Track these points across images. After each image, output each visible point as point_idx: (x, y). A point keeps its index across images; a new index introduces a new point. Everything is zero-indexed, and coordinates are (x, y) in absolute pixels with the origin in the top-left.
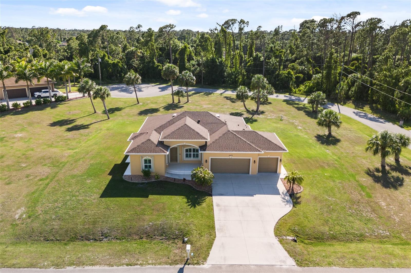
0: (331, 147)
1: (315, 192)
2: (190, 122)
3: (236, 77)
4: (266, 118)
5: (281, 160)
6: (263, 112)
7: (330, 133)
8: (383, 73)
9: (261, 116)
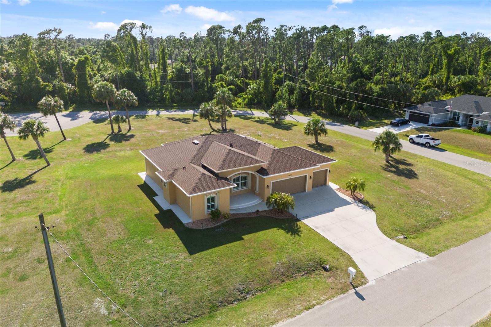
5: (330, 171)
7: (317, 142)
8: (324, 79)
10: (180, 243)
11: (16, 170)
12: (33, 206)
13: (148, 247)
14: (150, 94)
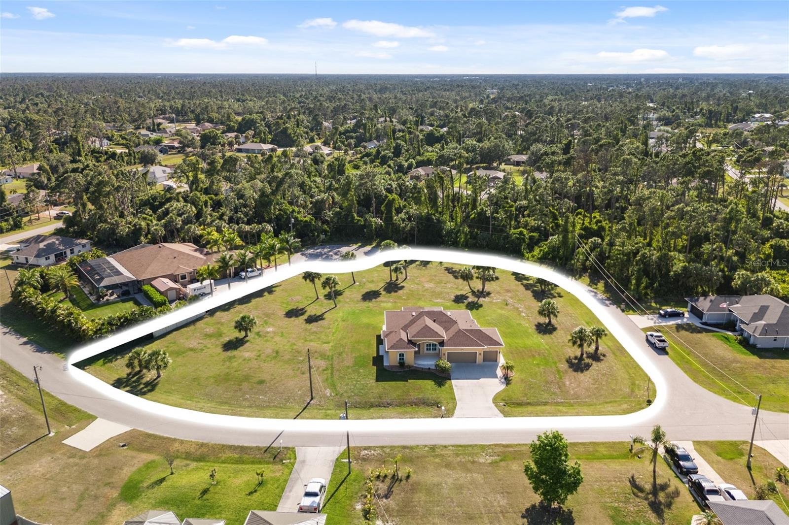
0: (547, 336)
1: (523, 376)
2: (429, 322)
3: (457, 237)
4: (491, 302)
5: (500, 352)
6: (489, 294)
7: (550, 321)
9: (487, 299)
10: (375, 375)
11: (317, 307)
12: (318, 336)
13: (359, 373)
14: (445, 236)
